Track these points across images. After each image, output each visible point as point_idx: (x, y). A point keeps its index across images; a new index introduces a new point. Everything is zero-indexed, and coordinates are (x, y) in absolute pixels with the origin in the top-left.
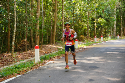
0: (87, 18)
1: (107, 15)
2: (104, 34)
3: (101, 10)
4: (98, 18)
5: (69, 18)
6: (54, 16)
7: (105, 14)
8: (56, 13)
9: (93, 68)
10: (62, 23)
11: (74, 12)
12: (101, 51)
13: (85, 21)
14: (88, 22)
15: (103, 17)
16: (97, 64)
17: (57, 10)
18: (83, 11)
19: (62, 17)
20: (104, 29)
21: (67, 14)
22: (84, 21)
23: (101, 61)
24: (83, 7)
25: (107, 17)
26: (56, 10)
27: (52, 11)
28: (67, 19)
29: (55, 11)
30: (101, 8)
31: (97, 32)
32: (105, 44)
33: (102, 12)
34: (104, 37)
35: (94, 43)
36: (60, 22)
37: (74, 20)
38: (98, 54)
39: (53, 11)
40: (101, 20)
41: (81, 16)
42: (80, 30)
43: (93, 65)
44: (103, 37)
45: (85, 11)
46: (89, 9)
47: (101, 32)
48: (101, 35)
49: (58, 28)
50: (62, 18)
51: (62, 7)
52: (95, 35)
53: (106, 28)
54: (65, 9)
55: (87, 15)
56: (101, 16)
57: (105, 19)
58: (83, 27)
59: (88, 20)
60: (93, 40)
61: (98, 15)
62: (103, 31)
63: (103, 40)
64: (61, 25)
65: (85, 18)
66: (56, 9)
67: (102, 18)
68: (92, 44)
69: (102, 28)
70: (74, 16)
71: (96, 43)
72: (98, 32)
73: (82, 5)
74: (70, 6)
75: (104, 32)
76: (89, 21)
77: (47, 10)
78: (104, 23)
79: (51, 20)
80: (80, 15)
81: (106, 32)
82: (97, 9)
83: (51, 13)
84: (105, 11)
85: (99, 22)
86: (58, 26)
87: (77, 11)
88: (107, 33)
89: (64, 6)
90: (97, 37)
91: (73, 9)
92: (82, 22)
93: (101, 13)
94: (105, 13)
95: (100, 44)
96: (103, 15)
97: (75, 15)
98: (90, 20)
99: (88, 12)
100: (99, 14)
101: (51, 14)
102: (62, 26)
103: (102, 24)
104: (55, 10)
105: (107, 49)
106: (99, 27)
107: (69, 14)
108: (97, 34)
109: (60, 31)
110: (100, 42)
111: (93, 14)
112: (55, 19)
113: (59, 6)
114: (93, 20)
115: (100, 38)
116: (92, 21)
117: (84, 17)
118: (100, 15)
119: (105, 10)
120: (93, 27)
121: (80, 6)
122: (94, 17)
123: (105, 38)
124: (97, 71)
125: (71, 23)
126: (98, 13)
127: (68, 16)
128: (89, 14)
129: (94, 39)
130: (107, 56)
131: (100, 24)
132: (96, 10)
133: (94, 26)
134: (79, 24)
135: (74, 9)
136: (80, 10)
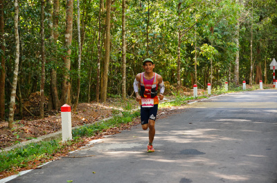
0: (176, 44)
1: (219, 38)
2: (214, 80)
3: (207, 26)
4: (201, 45)
5: (136, 45)
6: (103, 41)
7: (217, 37)
8: (109, 33)
9: (190, 153)
10: (123, 55)
11: (149, 31)
12: (208, 115)
13: (173, 50)
14: (179, 54)
15: (212, 42)
16: (199, 145)
17: (112, 26)
18: (168, 29)
19: (122, 41)
20: (214, 68)
21: (133, 36)
22: (170, 51)
23: (208, 139)
24: (168, 21)
25: (220, 43)
26: (109, 27)
27: (100, 30)
28: (133, 46)
29: (106, 29)
30: (206, 23)
31: (198, 75)
32: (216, 101)
33: (208, 31)
34: (214, 86)
35: (192, 99)
36: (117, 52)
37: (148, 49)
38: (201, 123)
39: (103, 29)
40: (207, 49)
41: (163, 39)
42: (161, 71)
43: (189, 147)
44: (212, 87)
45: (172, 28)
46: (180, 24)
47: (208, 76)
48: (207, 82)
49: (114, 66)
50: (123, 45)
51: (123, 21)
52: (194, 82)
53: (217, 66)
54: (129, 25)
55: (176, 39)
56: (207, 41)
57: (216, 48)
58: (167, 65)
59: (179, 48)
60: (189, 94)
61: (200, 38)
62: (212, 73)
63: (212, 93)
64: (119, 60)
65: (173, 45)
66: (109, 24)
67: (210, 44)
68: (189, 102)
69: (209, 65)
70: (147, 41)
71: (196, 98)
72: (201, 76)
73: (166, 17)
74: (138, 18)
75: (214, 75)
76: (181, 52)
77: (89, 26)
78: (214, 56)
79: (99, 48)
80: (160, 38)
81: (217, 75)
82: (197, 24)
83: (97, 33)
84: (215, 29)
85: (203, 53)
86: (113, 62)
87: (154, 29)
88: (221, 76)
89: (126, 17)
90: (200, 87)
91: (146, 25)
92: (166, 53)
93: (206, 34)
94: (216, 33)
95: (204, 101)
96: (211, 38)
97: (149, 38)
98: (183, 49)
99: (180, 32)
100: (203, 36)
101: (97, 37)
102: (123, 61)
103: (210, 57)
104: (105, 26)
105: (221, 111)
106: (202, 65)
107: (137, 36)
108: (198, 79)
109: (118, 72)
110: (205, 97)
111: (189, 37)
112: (107, 47)
113: (115, 18)
114: (190, 48)
115: (205, 88)
116: (187, 50)
117: (170, 41)
118: (206, 38)
119: (216, 26)
120: (190, 65)
121: (162, 17)
122: (192, 41)
123: (216, 87)
124: (197, 159)
125: (141, 55)
126: (201, 34)
127: (135, 41)
128: (180, 36)
129: (192, 91)
130: (219, 128)
131: (205, 57)
132: (195, 26)
133: (192, 61)
134: (159, 57)
135: (148, 25)
136: (161, 27)
